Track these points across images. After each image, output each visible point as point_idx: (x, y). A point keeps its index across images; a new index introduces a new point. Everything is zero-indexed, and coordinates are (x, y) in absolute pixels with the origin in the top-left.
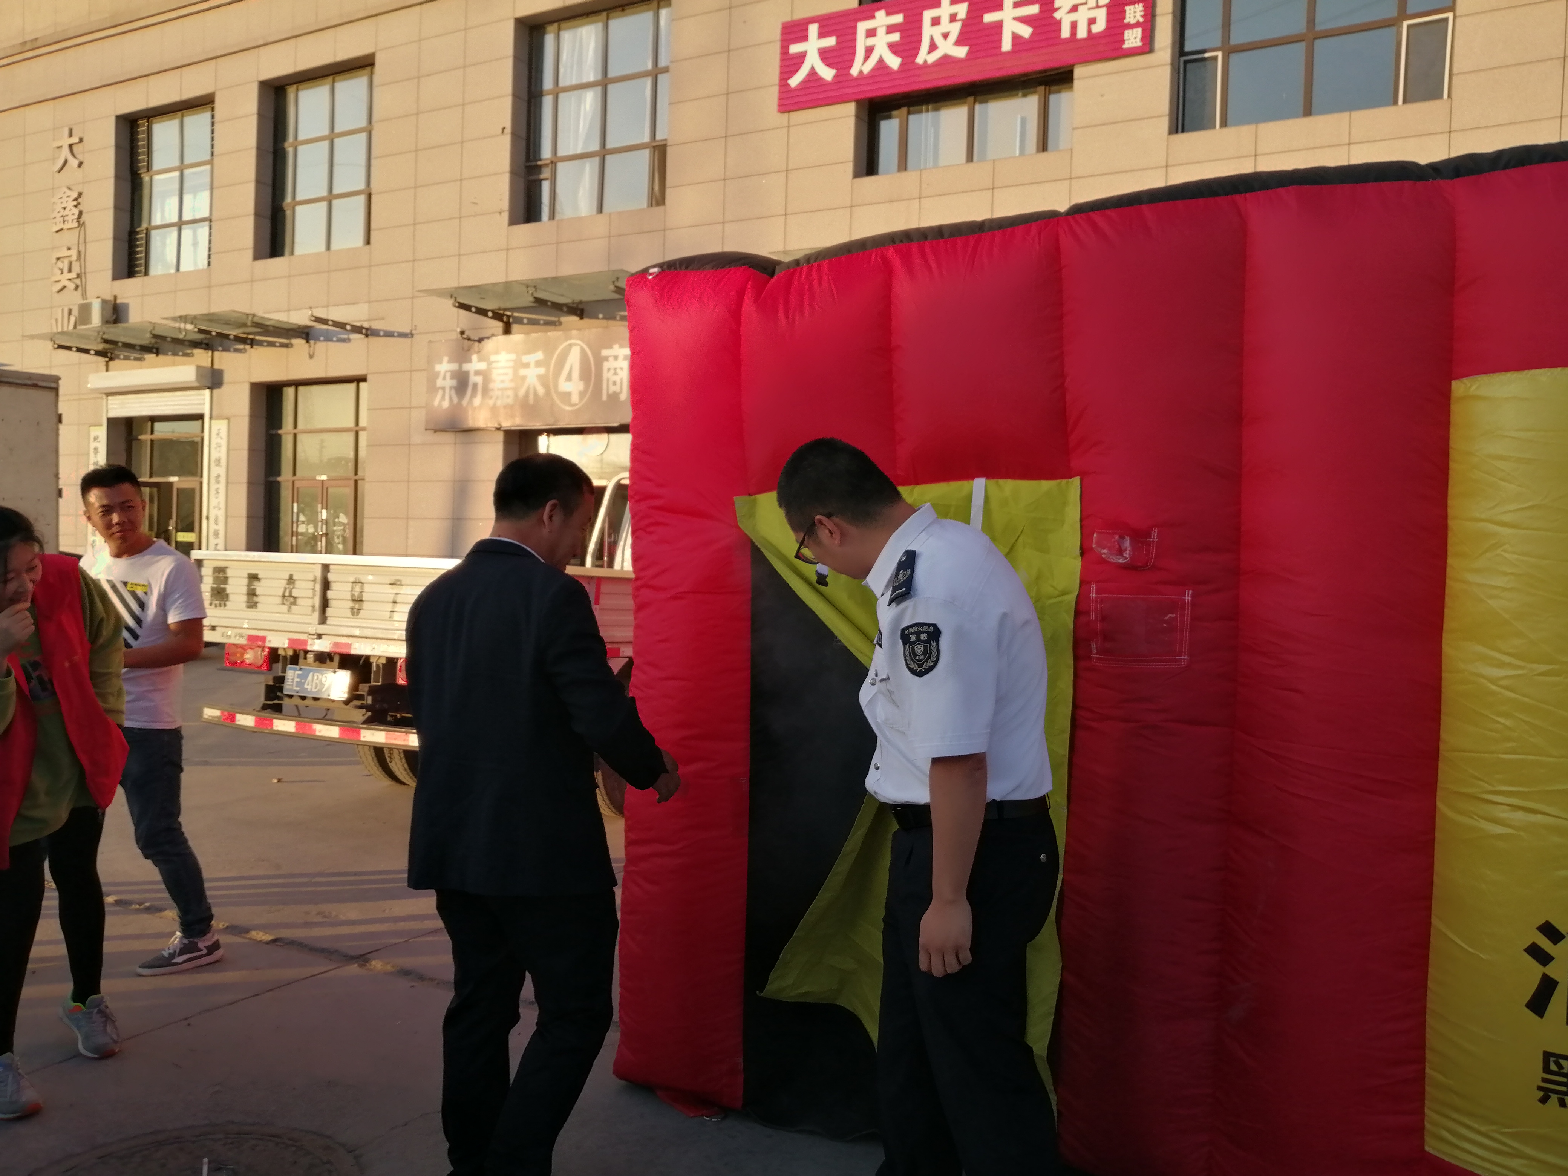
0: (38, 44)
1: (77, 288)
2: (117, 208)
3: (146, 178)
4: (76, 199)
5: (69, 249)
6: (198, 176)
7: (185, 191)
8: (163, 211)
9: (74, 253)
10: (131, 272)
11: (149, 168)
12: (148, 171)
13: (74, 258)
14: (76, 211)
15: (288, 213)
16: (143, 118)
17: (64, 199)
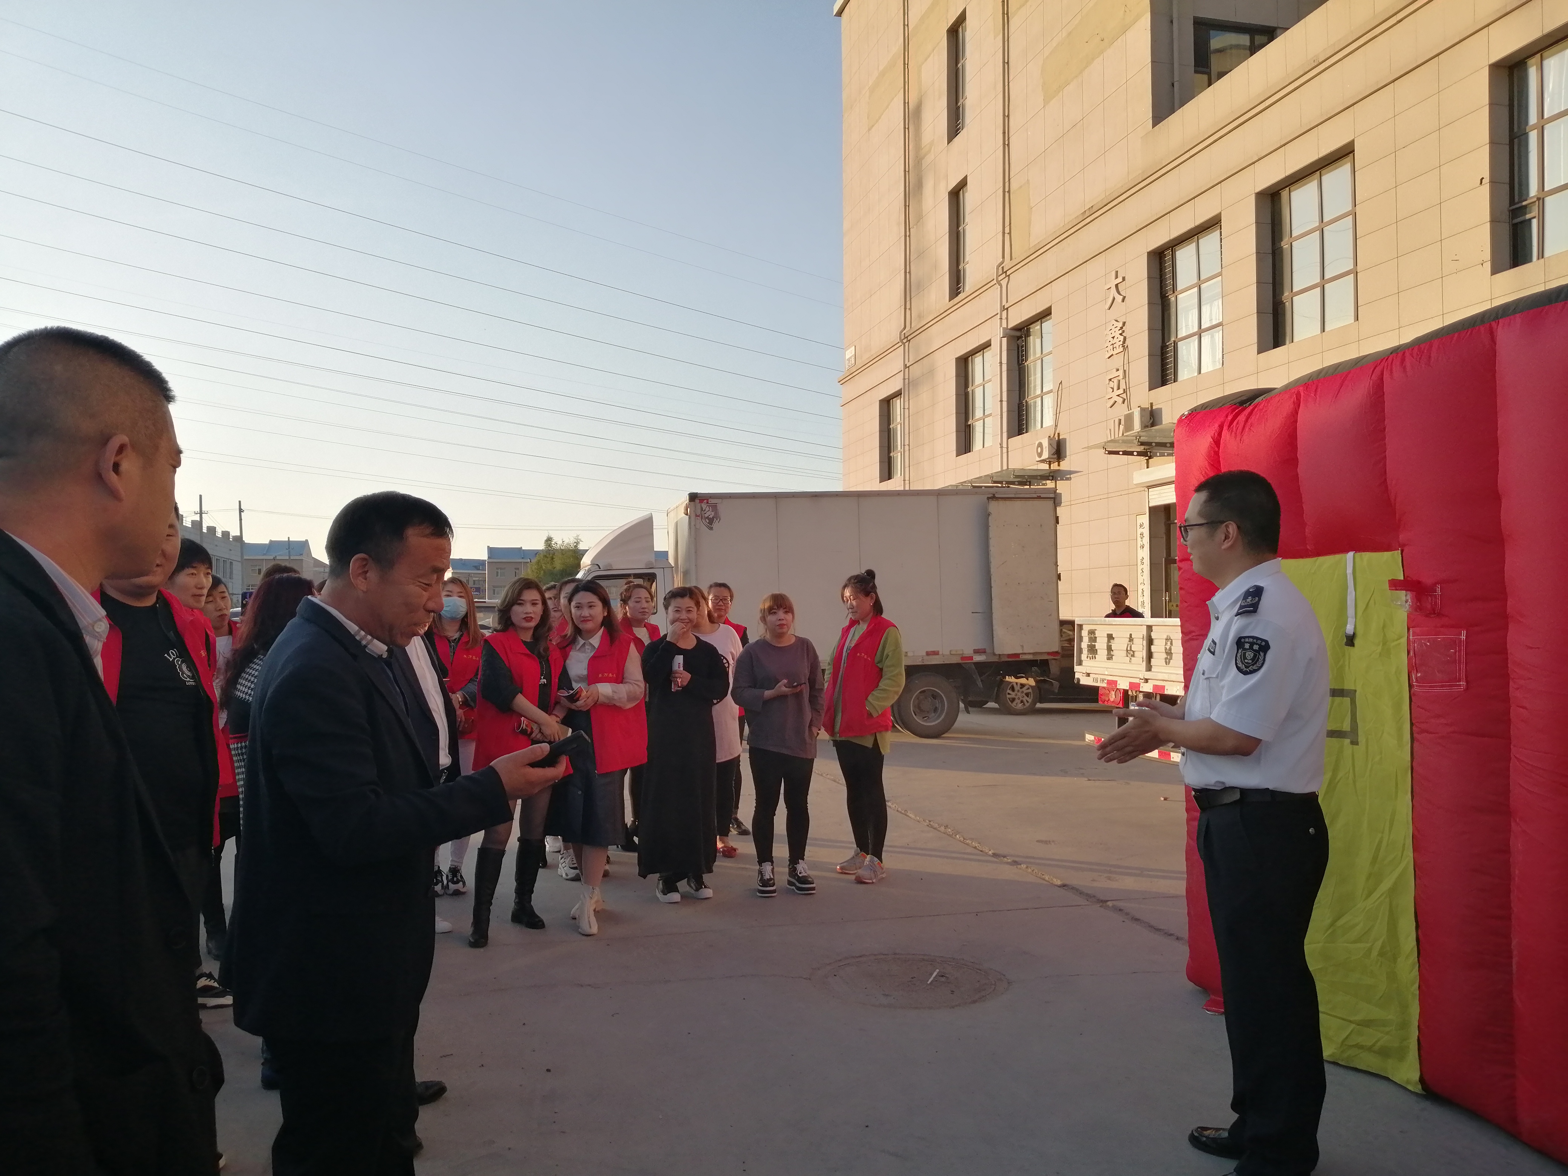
0: (1095, 209)
1: (1124, 400)
2: (1151, 329)
3: (1173, 299)
4: (1122, 328)
5: (1118, 370)
6: (1211, 288)
7: (1202, 303)
8: (1187, 326)
9: (1121, 373)
10: (1164, 382)
11: (1174, 289)
12: (1174, 292)
13: (1121, 377)
14: (1122, 338)
15: (1288, 305)
16: (1167, 249)
17: (1114, 330)
